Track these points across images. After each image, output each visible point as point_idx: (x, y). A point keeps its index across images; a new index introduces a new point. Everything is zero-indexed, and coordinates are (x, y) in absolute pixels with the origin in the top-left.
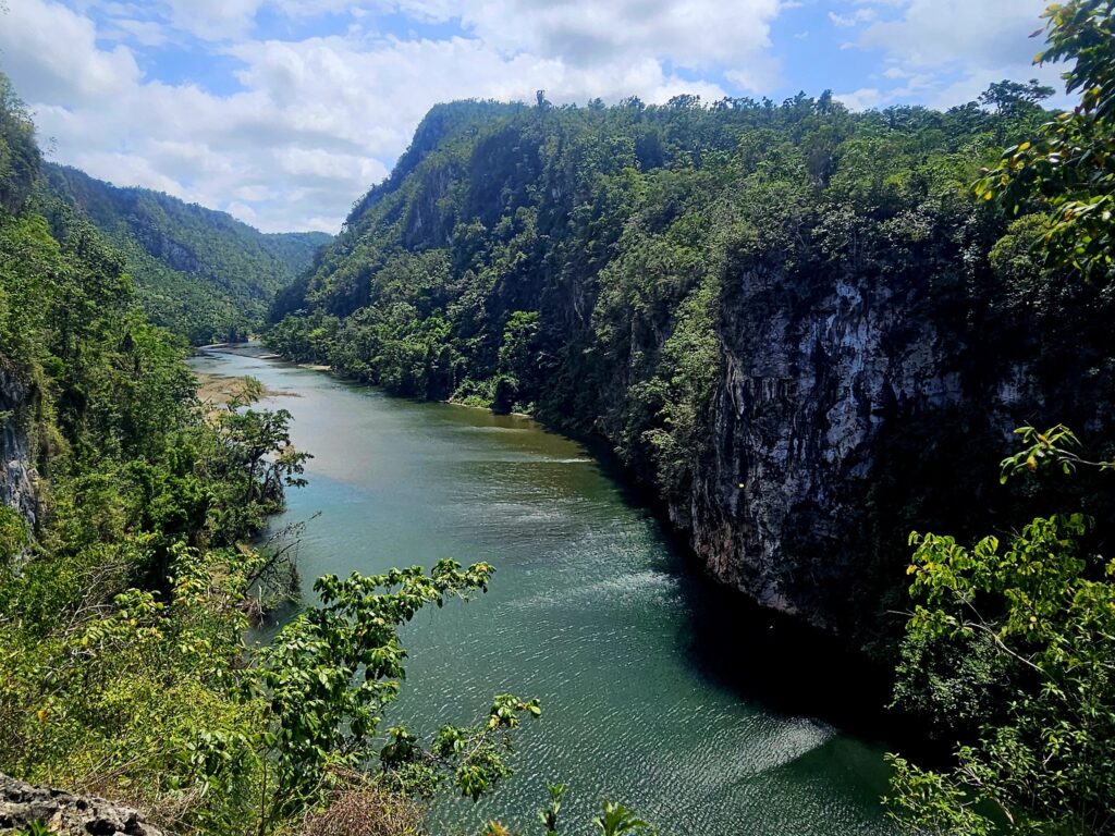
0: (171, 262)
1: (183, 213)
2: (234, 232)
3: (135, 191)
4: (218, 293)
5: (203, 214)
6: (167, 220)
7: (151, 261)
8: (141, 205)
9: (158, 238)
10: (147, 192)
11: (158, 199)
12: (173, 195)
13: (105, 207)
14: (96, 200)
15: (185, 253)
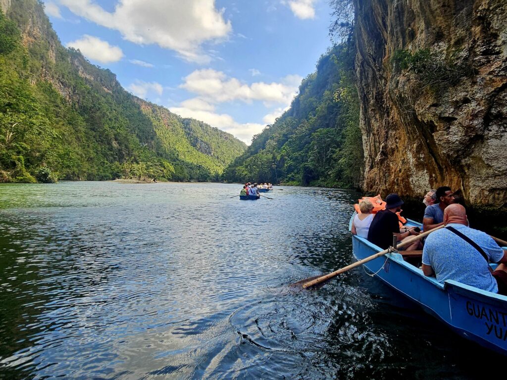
0: (200, 149)
1: (209, 131)
2: (233, 142)
3: (190, 119)
4: (219, 164)
5: (220, 133)
6: (202, 132)
7: (191, 148)
8: (191, 125)
9: (196, 139)
10: (195, 120)
11: (200, 123)
12: (206, 123)
13: (175, 125)
14: (172, 121)
15: (207, 146)
